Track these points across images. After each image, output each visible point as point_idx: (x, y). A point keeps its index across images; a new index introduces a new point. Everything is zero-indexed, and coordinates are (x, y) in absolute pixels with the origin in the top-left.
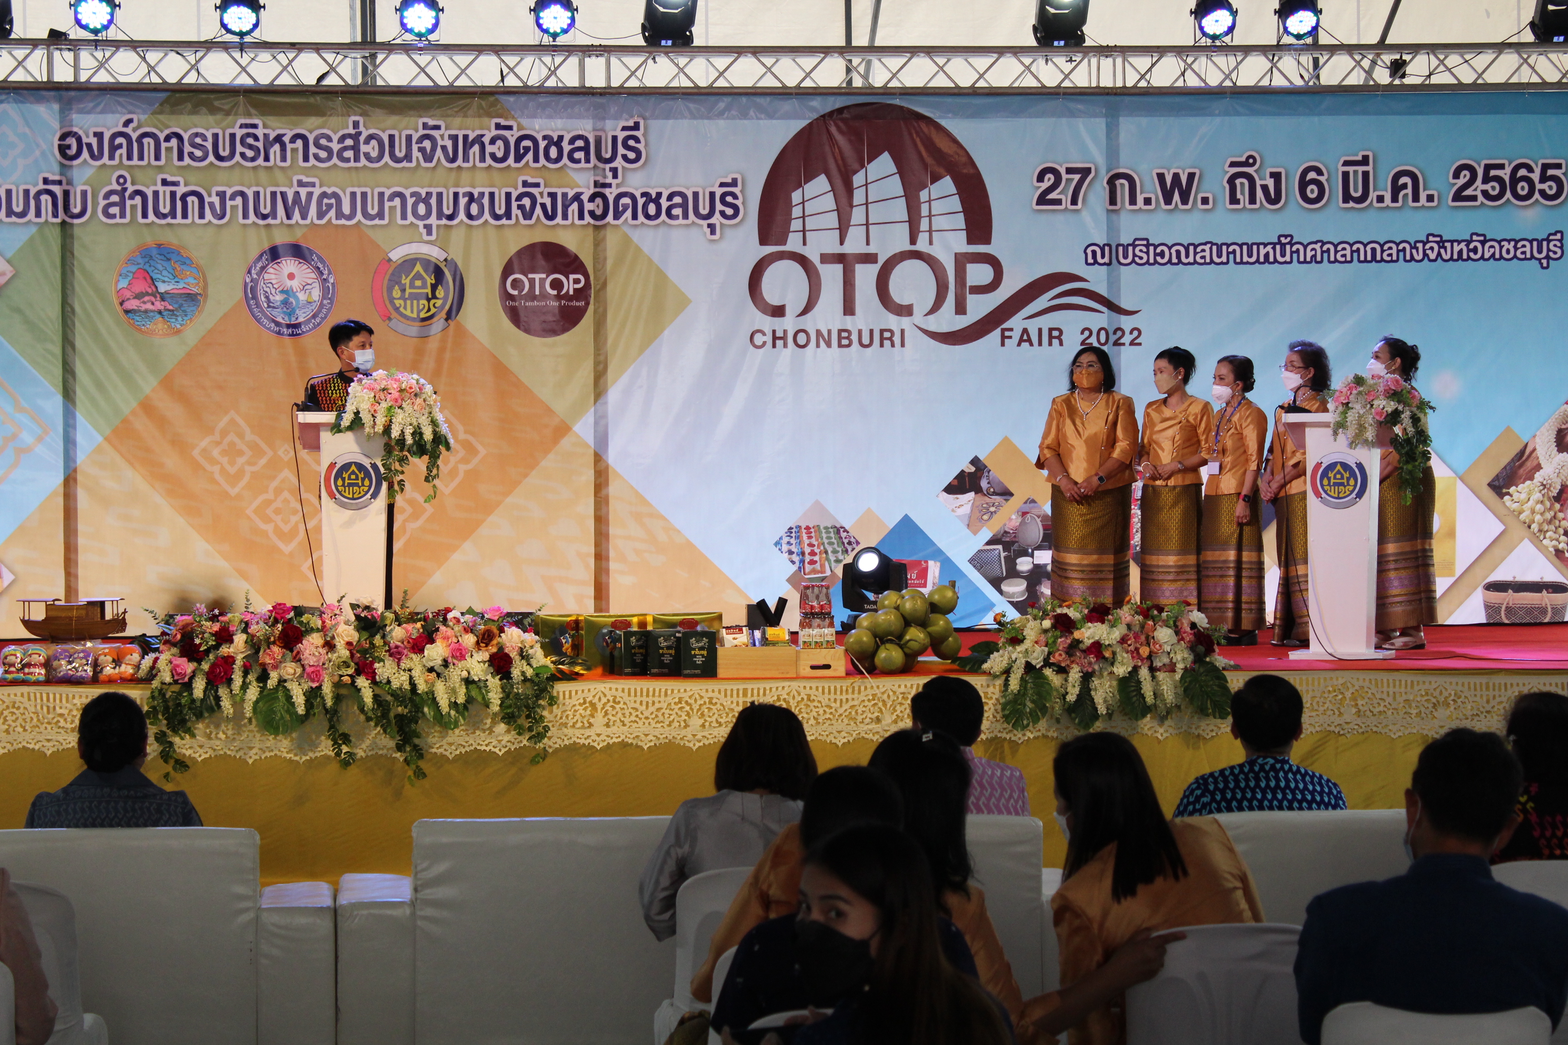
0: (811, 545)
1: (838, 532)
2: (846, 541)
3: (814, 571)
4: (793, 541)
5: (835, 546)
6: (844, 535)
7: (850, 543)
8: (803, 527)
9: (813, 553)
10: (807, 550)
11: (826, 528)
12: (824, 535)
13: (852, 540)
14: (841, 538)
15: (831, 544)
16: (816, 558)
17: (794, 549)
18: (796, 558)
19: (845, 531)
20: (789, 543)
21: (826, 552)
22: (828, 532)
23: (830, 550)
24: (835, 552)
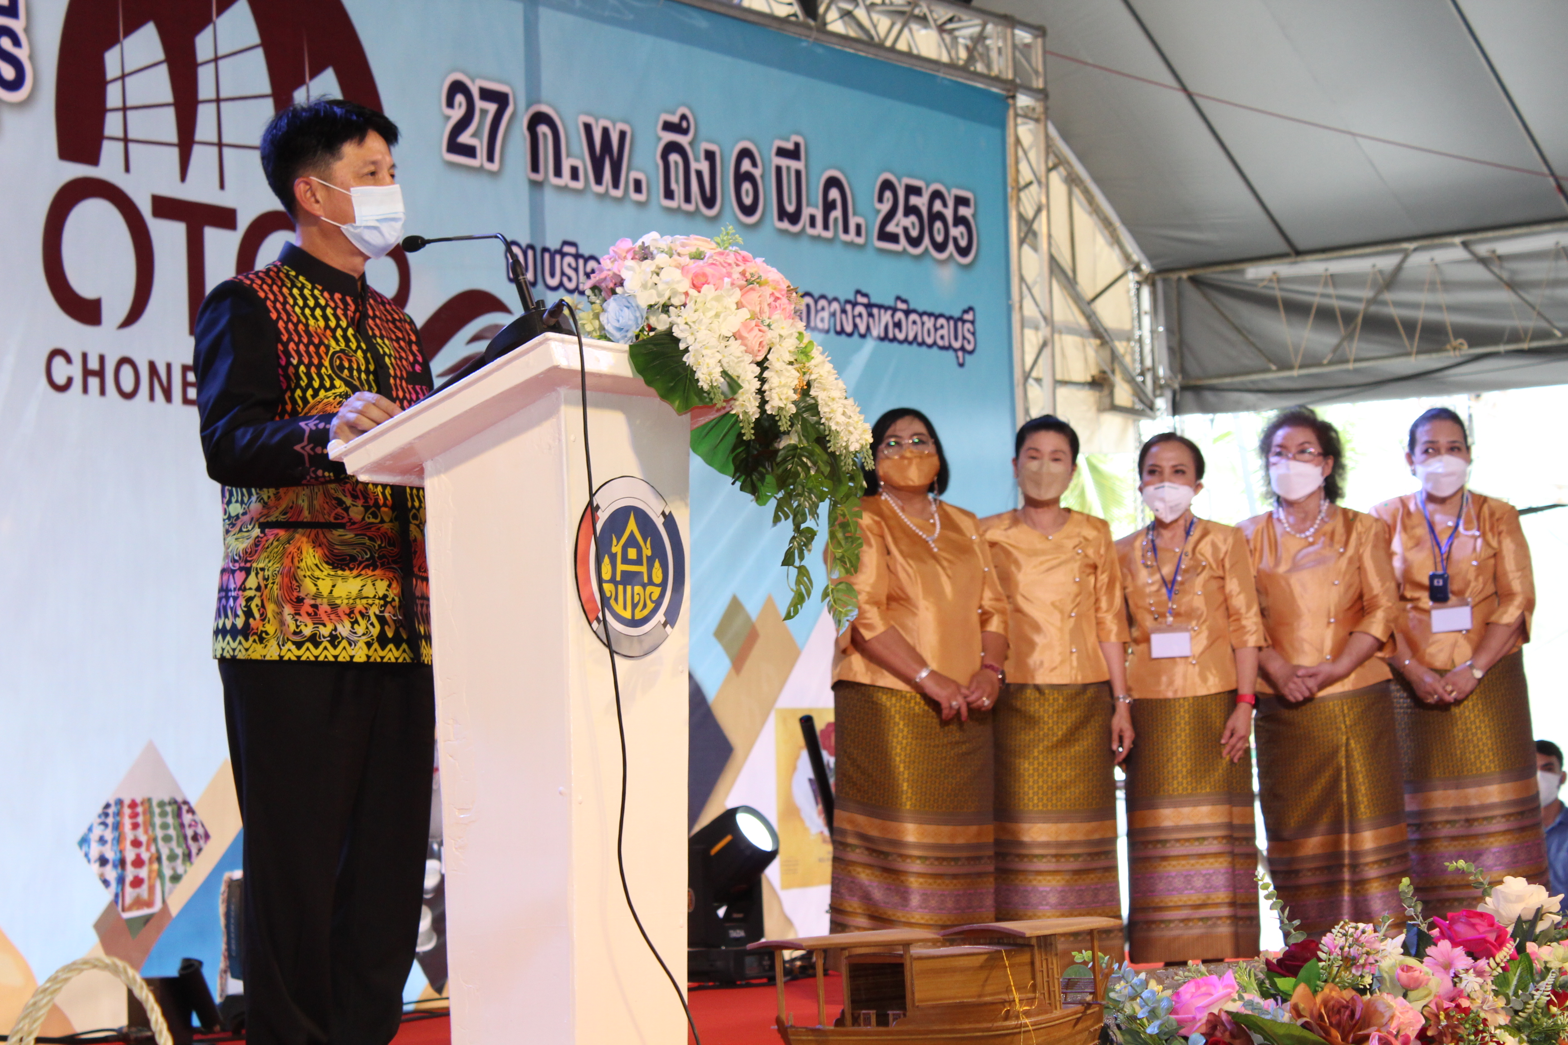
0: (136, 843)
1: (178, 815)
2: (190, 832)
3: (138, 903)
4: (109, 835)
5: (174, 844)
6: (187, 818)
7: (195, 838)
8: (127, 802)
9: (138, 862)
10: (130, 855)
11: (161, 804)
12: (158, 821)
13: (200, 831)
14: (182, 825)
15: (167, 839)
16: (143, 873)
17: (110, 855)
18: (111, 874)
19: (191, 811)
20: (102, 840)
21: (159, 859)
22: (163, 814)
23: (165, 853)
24: (172, 857)
